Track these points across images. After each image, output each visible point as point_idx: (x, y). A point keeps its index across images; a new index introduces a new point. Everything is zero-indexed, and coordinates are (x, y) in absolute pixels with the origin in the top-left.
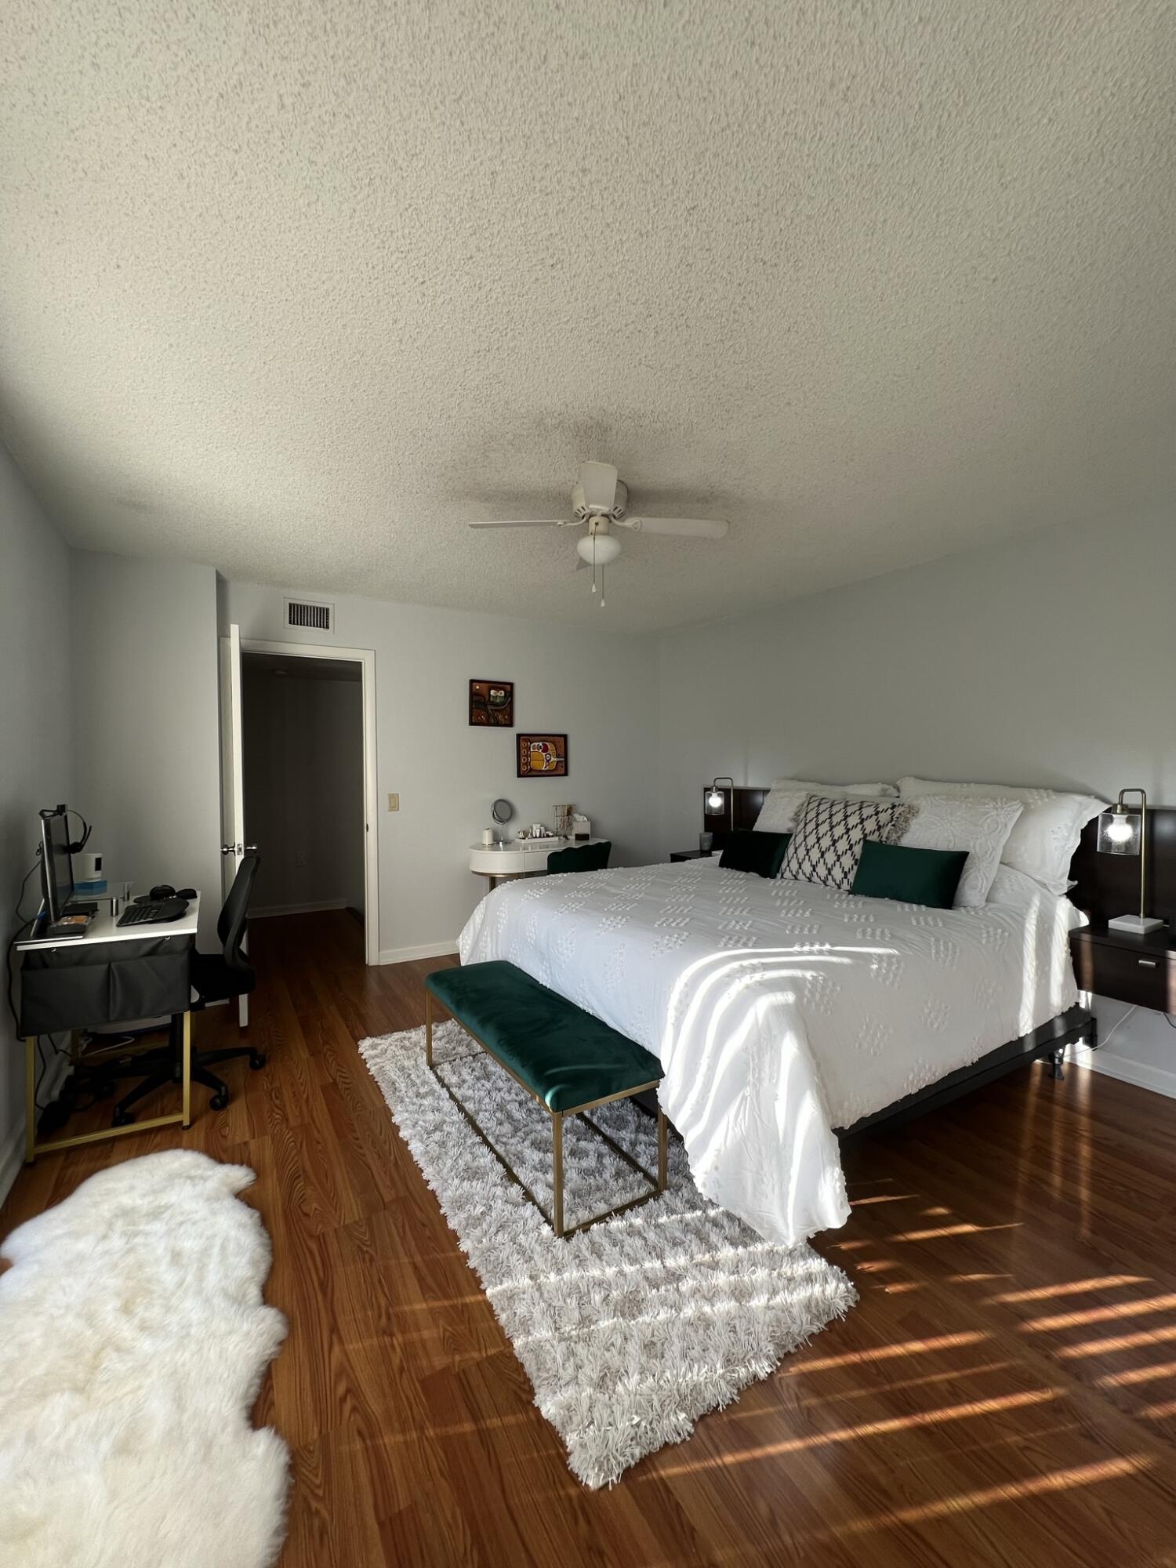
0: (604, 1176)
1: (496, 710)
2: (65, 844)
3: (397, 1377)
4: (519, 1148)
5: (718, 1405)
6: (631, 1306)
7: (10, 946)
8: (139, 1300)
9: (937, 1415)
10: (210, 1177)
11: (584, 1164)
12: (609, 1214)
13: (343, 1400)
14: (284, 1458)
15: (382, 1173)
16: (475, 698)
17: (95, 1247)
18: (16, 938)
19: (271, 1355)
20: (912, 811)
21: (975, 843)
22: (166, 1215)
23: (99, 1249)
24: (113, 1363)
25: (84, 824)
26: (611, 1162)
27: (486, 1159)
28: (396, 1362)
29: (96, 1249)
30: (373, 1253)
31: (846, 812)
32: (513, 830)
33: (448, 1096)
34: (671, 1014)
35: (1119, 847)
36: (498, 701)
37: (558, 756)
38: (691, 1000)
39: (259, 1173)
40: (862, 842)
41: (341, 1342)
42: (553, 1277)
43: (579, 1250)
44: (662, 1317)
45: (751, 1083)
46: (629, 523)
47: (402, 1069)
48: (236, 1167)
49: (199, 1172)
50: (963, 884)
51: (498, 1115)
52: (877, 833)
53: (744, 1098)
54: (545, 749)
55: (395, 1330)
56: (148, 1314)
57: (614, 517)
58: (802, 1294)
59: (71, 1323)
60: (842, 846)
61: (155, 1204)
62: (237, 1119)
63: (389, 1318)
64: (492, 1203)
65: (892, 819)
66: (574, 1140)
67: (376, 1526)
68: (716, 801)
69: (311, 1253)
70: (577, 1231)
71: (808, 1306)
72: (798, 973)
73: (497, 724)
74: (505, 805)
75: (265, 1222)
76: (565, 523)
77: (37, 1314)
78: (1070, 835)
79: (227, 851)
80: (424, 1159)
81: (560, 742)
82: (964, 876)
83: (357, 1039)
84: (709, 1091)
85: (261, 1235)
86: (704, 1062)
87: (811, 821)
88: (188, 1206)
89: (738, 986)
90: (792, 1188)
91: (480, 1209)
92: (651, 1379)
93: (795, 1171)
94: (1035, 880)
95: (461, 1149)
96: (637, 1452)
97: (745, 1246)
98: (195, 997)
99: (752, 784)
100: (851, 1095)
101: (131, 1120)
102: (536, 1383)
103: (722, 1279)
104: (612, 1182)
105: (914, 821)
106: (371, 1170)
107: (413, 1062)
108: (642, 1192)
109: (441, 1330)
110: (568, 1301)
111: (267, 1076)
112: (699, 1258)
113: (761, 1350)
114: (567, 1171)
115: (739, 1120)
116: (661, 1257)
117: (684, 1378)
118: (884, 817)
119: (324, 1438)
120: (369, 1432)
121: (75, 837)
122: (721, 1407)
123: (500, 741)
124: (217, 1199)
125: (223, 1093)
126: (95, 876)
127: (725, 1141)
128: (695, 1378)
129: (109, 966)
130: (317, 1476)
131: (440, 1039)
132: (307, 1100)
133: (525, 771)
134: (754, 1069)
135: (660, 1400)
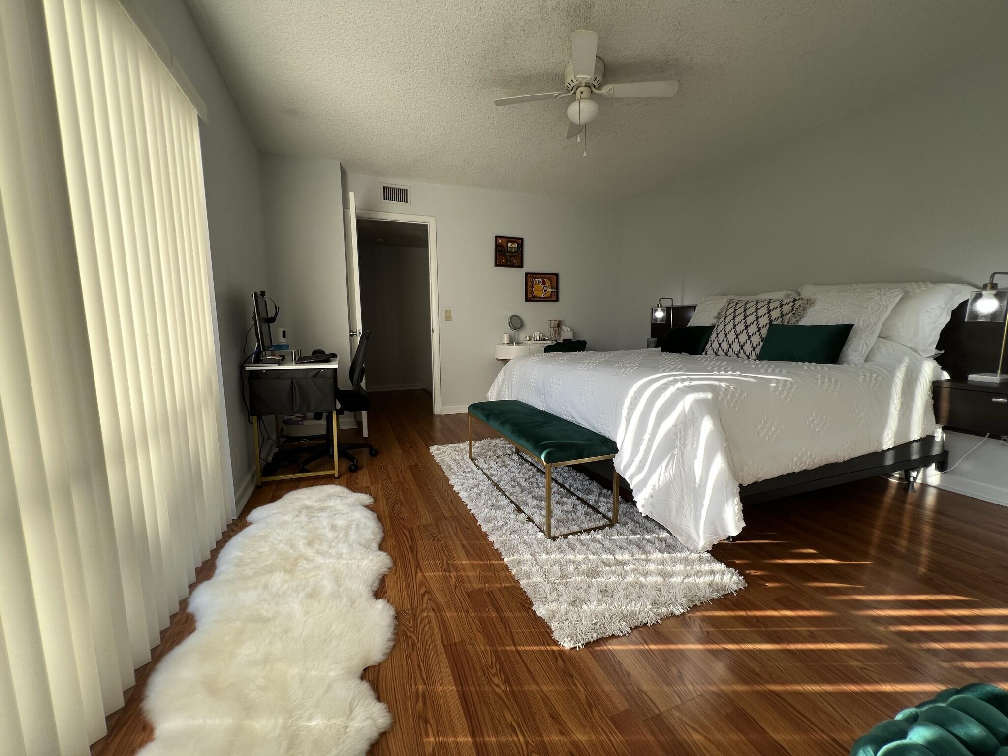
0: (577, 514)
1: (512, 257)
2: (266, 317)
3: (453, 589)
4: (525, 498)
5: (647, 623)
6: (594, 573)
7: (242, 368)
8: (316, 542)
9: (800, 646)
10: (350, 497)
11: (565, 508)
12: (581, 532)
13: (423, 595)
14: (392, 612)
15: (444, 505)
16: (498, 248)
17: (293, 519)
18: (245, 363)
19: (384, 572)
20: (810, 302)
21: (859, 320)
22: (328, 511)
23: (295, 520)
24: (303, 563)
25: (276, 306)
26: (581, 509)
27: (504, 501)
28: (453, 583)
29: (294, 520)
30: (439, 538)
31: (757, 306)
32: (522, 336)
33: (482, 473)
34: (624, 412)
35: (985, 317)
36: (513, 250)
37: (552, 288)
38: (639, 401)
39: (376, 499)
40: (768, 326)
41: (422, 571)
42: (544, 556)
43: (561, 545)
44: (613, 579)
45: (678, 448)
46: (605, 90)
47: (455, 460)
48: (364, 494)
49: (344, 495)
50: (847, 349)
51: (512, 483)
52: (780, 320)
53: (673, 455)
54: (544, 283)
55: (452, 570)
56: (320, 547)
57: (594, 87)
58: (708, 579)
59: (282, 547)
60: (753, 329)
61: (321, 506)
62: (364, 476)
63: (448, 565)
64: (508, 521)
65: (793, 309)
66: (559, 497)
67: (442, 647)
68: (660, 314)
69: (405, 535)
70: (560, 537)
71: (711, 585)
72: (716, 383)
73: (513, 266)
74: (519, 321)
75: (379, 519)
76: (560, 94)
77: (266, 542)
78: (941, 313)
79: (352, 335)
80: (467, 500)
81: (553, 278)
82: (848, 343)
83: (428, 447)
84: (649, 453)
85: (378, 523)
86: (647, 437)
87: (730, 315)
88: (339, 507)
89: (672, 389)
90: (704, 512)
91: (500, 523)
92: (604, 605)
93: (706, 502)
94: (909, 348)
95: (490, 496)
96: (595, 635)
97: (669, 553)
98: (338, 406)
99: (687, 302)
100: (750, 463)
101: (307, 471)
102: (533, 600)
103: (652, 567)
104: (582, 517)
105: (811, 309)
106: (437, 503)
107: (461, 457)
108: (602, 523)
109: (478, 573)
110: (554, 567)
111: (379, 459)
112: (638, 556)
113: (677, 601)
114: (554, 511)
115: (669, 469)
116: (613, 553)
117: (626, 607)
118: (786, 308)
119: (414, 610)
120: (438, 609)
121: (271, 314)
122: (649, 624)
123: (514, 277)
124: (353, 506)
125: (355, 463)
126: (283, 341)
127: (659, 481)
128: (633, 608)
129: (292, 382)
130: (410, 623)
131: (477, 448)
132: (401, 471)
133: (530, 297)
134: (680, 438)
135: (610, 615)
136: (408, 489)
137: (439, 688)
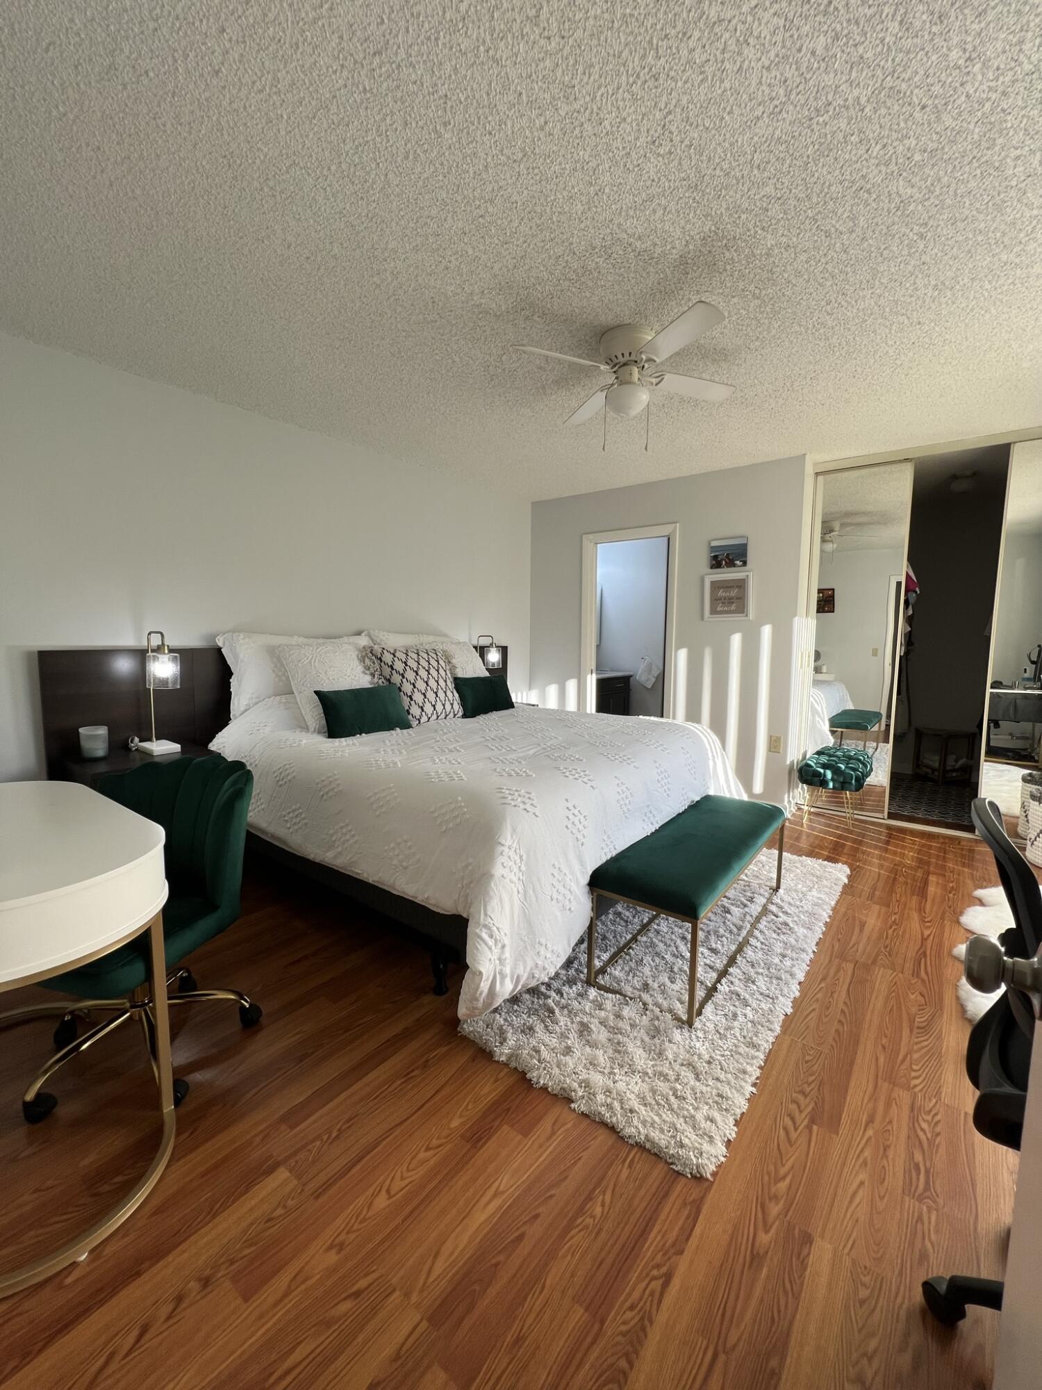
136: (884, 1047)
137: (939, 891)
